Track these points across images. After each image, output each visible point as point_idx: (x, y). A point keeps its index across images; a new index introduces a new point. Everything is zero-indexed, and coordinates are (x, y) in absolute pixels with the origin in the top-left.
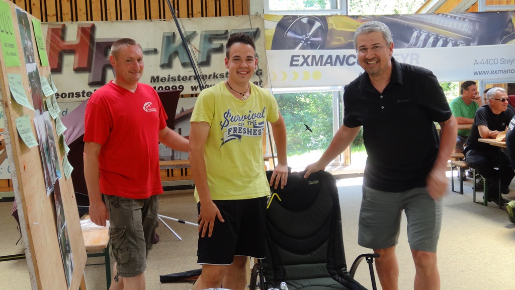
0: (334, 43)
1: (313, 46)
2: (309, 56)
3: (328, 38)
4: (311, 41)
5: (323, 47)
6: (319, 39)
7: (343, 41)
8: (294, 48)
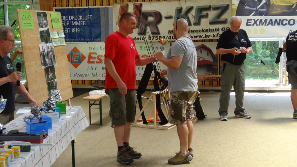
0: (274, 12)
1: (261, 14)
2: (258, 20)
3: (270, 9)
4: (259, 11)
5: (267, 14)
6: (264, 10)
7: (279, 11)
8: (249, 15)
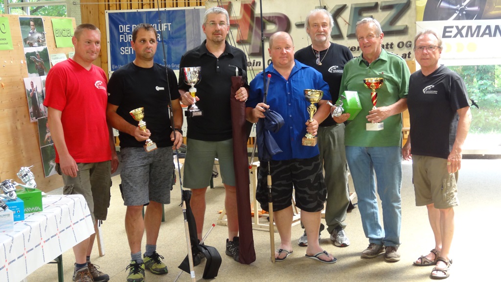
0: (493, 13)
1: (469, 16)
2: (463, 27)
3: (487, 7)
4: (466, 11)
5: (480, 17)
6: (476, 8)
